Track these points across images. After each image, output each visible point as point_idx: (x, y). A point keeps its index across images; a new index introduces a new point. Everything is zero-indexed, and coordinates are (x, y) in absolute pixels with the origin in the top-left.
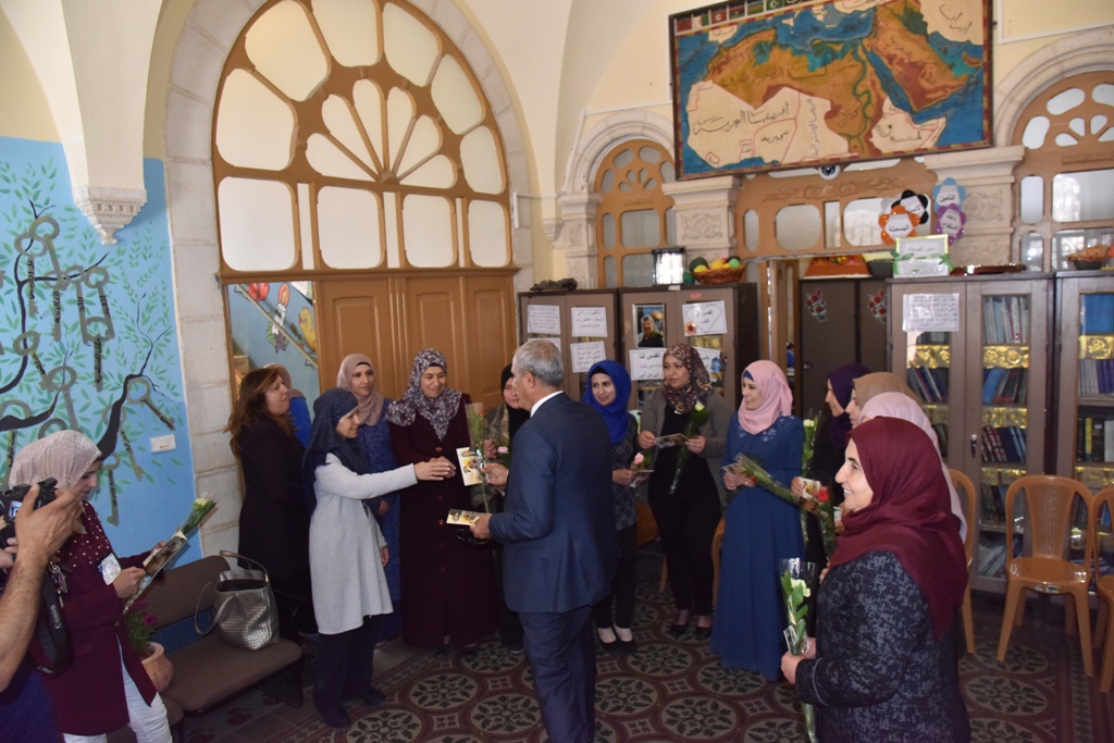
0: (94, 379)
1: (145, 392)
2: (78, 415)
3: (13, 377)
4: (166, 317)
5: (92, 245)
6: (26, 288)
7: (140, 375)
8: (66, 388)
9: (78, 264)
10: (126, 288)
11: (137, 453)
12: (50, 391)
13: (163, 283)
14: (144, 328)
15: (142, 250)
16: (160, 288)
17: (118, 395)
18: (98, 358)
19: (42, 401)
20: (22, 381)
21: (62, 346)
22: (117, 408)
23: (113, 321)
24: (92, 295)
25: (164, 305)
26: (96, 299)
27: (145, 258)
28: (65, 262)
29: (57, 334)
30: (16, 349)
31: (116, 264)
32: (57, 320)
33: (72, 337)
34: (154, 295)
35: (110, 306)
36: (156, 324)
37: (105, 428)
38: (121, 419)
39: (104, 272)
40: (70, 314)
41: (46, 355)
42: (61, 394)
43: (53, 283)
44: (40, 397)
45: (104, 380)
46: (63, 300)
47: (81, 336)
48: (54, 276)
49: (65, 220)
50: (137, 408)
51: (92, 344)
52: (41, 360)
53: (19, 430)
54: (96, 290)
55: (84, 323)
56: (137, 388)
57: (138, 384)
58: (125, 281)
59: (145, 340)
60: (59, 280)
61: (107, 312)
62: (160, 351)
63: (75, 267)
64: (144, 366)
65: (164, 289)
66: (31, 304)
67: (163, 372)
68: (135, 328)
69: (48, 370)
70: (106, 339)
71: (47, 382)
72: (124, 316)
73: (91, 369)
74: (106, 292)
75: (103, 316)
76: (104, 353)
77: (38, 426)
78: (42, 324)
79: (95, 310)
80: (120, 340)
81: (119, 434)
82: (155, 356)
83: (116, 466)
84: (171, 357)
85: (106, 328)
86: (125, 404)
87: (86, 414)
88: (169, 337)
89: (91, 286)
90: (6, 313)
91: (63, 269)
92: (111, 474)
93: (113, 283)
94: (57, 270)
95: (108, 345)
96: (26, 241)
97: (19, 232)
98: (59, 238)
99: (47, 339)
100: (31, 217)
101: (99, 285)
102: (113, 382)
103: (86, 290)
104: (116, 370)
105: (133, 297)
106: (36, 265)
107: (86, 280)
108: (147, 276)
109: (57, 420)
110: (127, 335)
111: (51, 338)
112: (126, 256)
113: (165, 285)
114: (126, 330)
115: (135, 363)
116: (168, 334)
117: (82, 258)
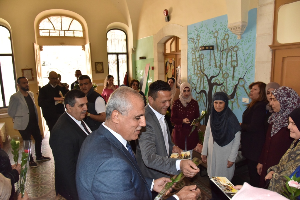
0: (232, 77)
1: (243, 84)
2: (228, 86)
3: (218, 74)
4: (252, 61)
5: (236, 40)
6: (222, 52)
7: (243, 78)
8: (226, 78)
9: (232, 45)
10: (243, 52)
11: (239, 101)
12: (224, 78)
13: (253, 50)
14: (246, 64)
15: (248, 40)
16: (252, 52)
17: (237, 83)
18: (234, 72)
19: (222, 80)
20: (219, 75)
21: (227, 67)
22: (236, 86)
23: (238, 62)
24: (234, 54)
25: (252, 57)
26: (235, 55)
27: (249, 42)
28: (230, 45)
29: (226, 64)
30: (219, 68)
31: (241, 45)
32: (227, 61)
33: (229, 65)
34: (250, 54)
35: (238, 57)
36: (249, 63)
37: (233, 91)
38: (237, 89)
39: (238, 47)
40: (229, 59)
41: (224, 69)
42: (225, 79)
43: (227, 51)
44: (221, 79)
45: (234, 78)
46: (228, 55)
47: (231, 65)
48: (227, 49)
49: (230, 34)
50: (241, 88)
51: (233, 67)
52: (223, 70)
53: (218, 86)
54: (235, 53)
55: (232, 61)
56: (241, 81)
57: (242, 80)
58: (242, 50)
59: (245, 68)
60: (228, 50)
61: (237, 59)
63: (232, 46)
64: (244, 76)
65: (253, 52)
66: (223, 56)
67: (249, 78)
68: (243, 64)
69: (224, 73)
70: (236, 67)
71: (223, 76)
72: (241, 60)
73: (232, 74)
74: (238, 53)
75: (236, 60)
76: (235, 70)
77: (221, 86)
78: (224, 62)
79: (234, 58)
80: (239, 67)
81: (236, 94)
82: (248, 73)
83: (234, 102)
84: (252, 74)
85: (236, 63)
86: (238, 86)
87: (230, 86)
88: (252, 68)
89: (234, 52)
90: (218, 58)
91: (229, 47)
92: (232, 104)
93: (239, 50)
94: (228, 48)
95: (236, 68)
96: (223, 41)
97: (222, 39)
98: (229, 39)
99: (224, 65)
100: (224, 34)
101: (236, 51)
102: (236, 79)
103: (233, 53)
104: (237, 76)
105: (244, 55)
106: (224, 47)
107: (233, 50)
108: (248, 48)
109: (224, 86)
110: (241, 66)
111: (225, 65)
112: (244, 42)
113: (254, 50)
114: (241, 64)
115: (242, 75)
116: (252, 67)
117: (233, 44)
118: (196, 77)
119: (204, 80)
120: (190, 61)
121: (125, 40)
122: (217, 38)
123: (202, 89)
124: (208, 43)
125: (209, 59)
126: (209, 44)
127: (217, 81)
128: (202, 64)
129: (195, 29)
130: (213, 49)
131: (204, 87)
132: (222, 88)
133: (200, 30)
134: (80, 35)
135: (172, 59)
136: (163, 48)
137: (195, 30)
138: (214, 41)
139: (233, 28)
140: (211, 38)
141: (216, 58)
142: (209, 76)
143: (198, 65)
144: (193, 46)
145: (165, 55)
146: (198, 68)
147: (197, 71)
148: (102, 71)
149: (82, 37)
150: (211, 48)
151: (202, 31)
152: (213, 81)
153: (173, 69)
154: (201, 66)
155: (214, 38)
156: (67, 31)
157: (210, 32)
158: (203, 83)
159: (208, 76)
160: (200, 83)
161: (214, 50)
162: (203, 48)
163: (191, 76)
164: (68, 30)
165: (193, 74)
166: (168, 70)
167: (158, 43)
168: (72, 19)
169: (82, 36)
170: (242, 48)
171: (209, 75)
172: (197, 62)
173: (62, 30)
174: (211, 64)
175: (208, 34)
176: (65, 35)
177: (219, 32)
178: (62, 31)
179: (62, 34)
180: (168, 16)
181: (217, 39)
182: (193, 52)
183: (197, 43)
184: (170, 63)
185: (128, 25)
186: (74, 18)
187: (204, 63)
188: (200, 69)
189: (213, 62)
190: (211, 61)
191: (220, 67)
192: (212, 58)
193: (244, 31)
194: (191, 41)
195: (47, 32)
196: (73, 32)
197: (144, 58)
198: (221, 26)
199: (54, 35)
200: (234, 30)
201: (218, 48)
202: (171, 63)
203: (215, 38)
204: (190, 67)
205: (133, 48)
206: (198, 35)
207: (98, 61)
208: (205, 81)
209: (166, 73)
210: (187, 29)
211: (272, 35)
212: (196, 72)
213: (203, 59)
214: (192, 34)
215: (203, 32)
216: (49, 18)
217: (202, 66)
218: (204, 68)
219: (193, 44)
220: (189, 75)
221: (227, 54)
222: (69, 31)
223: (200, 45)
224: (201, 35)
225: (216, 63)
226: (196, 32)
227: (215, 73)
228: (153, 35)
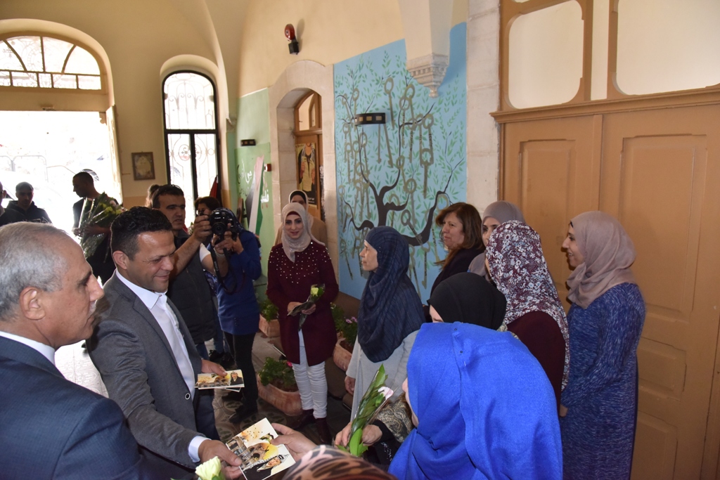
0: (423, 189)
2: (416, 211)
3: (396, 181)
4: (461, 150)
5: (427, 100)
6: (402, 128)
7: (444, 192)
8: (412, 193)
9: (422, 113)
10: (442, 128)
11: (438, 246)
12: (406, 192)
13: (462, 123)
14: (449, 158)
15: (452, 99)
16: (459, 128)
17: (432, 205)
18: (426, 176)
19: (403, 197)
20: (398, 184)
21: (412, 166)
22: (432, 212)
23: (434, 152)
24: (425, 134)
25: (461, 141)
26: (427, 136)
27: (453, 104)
28: (416, 112)
29: (410, 158)
30: (397, 166)
31: (437, 111)
32: (411, 149)
33: (416, 161)
35: (433, 142)
36: (455, 156)
37: (426, 223)
39: (432, 117)
40: (416, 148)
41: (406, 171)
42: (410, 195)
43: (411, 126)
44: (403, 195)
45: (427, 192)
46: (414, 136)
47: (419, 161)
48: (411, 122)
49: (416, 85)
51: (424, 166)
52: (405, 173)
53: (396, 211)
54: (427, 130)
55: (422, 151)
56: (441, 200)
57: (442, 198)
58: (441, 123)
59: (448, 167)
60: (414, 123)
61: (431, 145)
62: (456, 177)
63: (420, 115)
64: (447, 187)
65: (462, 128)
66: (403, 138)
67: (457, 193)
68: (444, 157)
69: (406, 179)
70: (430, 164)
71: (405, 188)
72: (439, 149)
73: (423, 184)
74: (432, 131)
75: (429, 148)
76: (428, 173)
77: (401, 212)
78: (406, 152)
79: (426, 145)
80: (436, 165)
81: (431, 230)
82: (453, 179)
83: (429, 250)
84: (462, 183)
85: (430, 156)
86: (435, 211)
87: (419, 211)
88: (461, 167)
89: (426, 128)
90: (394, 144)
91: (415, 117)
92: (426, 255)
93: (435, 125)
94: (413, 119)
95: (431, 168)
96: (403, 101)
97: (401, 96)
98: (415, 96)
99: (407, 161)
100: (405, 86)
101: (429, 127)
102: (431, 194)
103: (424, 130)
104: (434, 187)
105: (444, 135)
106: (406, 116)
107: (424, 123)
108: (453, 119)
109: (407, 211)
110: (439, 162)
111: (409, 160)
112: (443, 104)
113: (463, 125)
114: (439, 159)
115: (442, 183)
116: (461, 165)
117: (423, 108)
118: (354, 189)
119: (370, 196)
120: (340, 150)
121: (211, 100)
122: (392, 95)
123: (365, 219)
124: (374, 106)
125: (377, 146)
126: (377, 109)
127: (393, 200)
128: (363, 157)
129: (349, 72)
130: (383, 121)
131: (370, 215)
132: (404, 218)
133: (358, 74)
134: (95, 84)
135: (311, 145)
136: (292, 120)
137: (349, 74)
138: (386, 103)
139: (418, 71)
140: (379, 95)
141: (391, 144)
142: (378, 187)
143: (356, 160)
144: (346, 113)
145: (298, 136)
146: (356, 168)
147: (355, 175)
148: (151, 174)
149: (99, 90)
150: (379, 118)
151: (362, 79)
152: (386, 200)
153: (312, 171)
154: (362, 162)
155: (385, 94)
156: (60, 75)
157: (377, 80)
158: (368, 203)
159: (376, 188)
160: (361, 205)
161: (387, 124)
162: (361, 119)
163: (343, 187)
164: (63, 73)
165: (347, 183)
166: (303, 172)
167: (278, 107)
168: (72, 45)
169: (100, 88)
170: (440, 118)
171: (379, 184)
172: (354, 153)
173: (44, 72)
174: (381, 157)
175: (374, 84)
176: (53, 84)
177: (394, 79)
178: (47, 74)
179: (45, 82)
180: (294, 41)
181: (390, 97)
182: (346, 129)
183: (353, 108)
184: (306, 156)
185: (215, 62)
186: (76, 43)
187: (368, 156)
188: (360, 171)
189: (384, 151)
190: (381, 150)
191: (400, 167)
192: (384, 143)
193: (442, 78)
194: (340, 103)
195: (5, 77)
196: (75, 76)
197: (251, 143)
198: (398, 66)
199: (25, 85)
200: (420, 76)
201: (394, 119)
202: (308, 154)
203: (388, 95)
204: (340, 165)
205: (228, 118)
206: (353, 86)
207: (140, 151)
208: (370, 200)
209: (300, 180)
210: (332, 72)
211: (498, 87)
212: (352, 177)
213: (365, 145)
214: (342, 84)
215: (364, 81)
216: (10, 42)
217: (364, 163)
218: (369, 169)
219: (345, 110)
220: (339, 185)
221: (412, 133)
222: (64, 76)
223: (360, 111)
224: (360, 89)
225: (390, 156)
226: (351, 81)
227: (389, 181)
228: (269, 87)
